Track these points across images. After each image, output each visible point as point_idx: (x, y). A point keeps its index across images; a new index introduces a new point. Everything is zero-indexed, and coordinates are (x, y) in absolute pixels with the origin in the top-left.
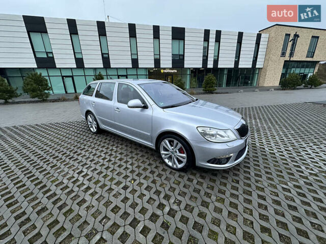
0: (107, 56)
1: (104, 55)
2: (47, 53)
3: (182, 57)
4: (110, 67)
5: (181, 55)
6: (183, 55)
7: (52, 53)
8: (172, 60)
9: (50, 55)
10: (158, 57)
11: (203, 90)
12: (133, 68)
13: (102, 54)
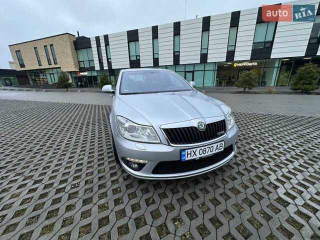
0: (178, 53)
1: (176, 54)
2: (137, 56)
3: (268, 45)
4: (179, 64)
5: (268, 42)
6: (272, 43)
7: (139, 56)
8: (253, 50)
9: (138, 58)
10: (233, 48)
11: (291, 89)
12: (201, 63)
13: (174, 52)
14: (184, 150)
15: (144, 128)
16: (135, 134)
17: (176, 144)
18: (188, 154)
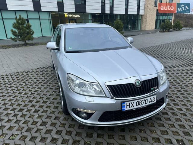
14: (124, 102)
15: (92, 84)
16: (84, 89)
17: (118, 97)
18: (127, 105)
